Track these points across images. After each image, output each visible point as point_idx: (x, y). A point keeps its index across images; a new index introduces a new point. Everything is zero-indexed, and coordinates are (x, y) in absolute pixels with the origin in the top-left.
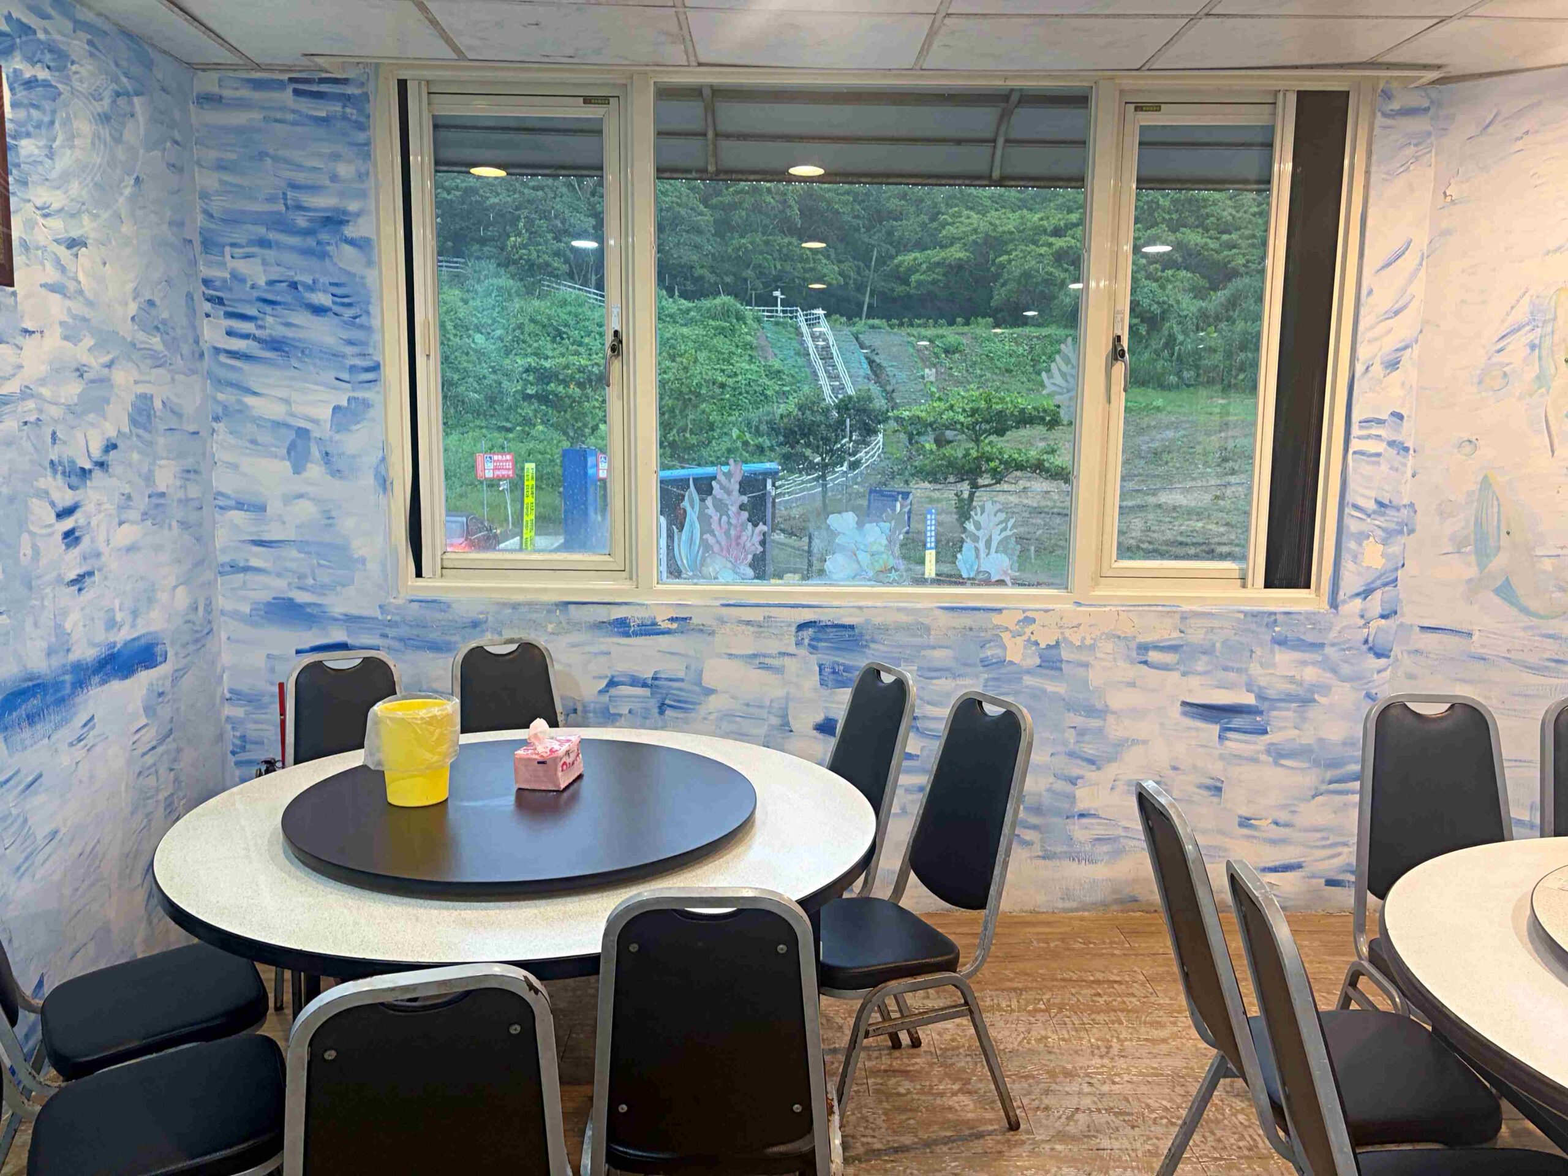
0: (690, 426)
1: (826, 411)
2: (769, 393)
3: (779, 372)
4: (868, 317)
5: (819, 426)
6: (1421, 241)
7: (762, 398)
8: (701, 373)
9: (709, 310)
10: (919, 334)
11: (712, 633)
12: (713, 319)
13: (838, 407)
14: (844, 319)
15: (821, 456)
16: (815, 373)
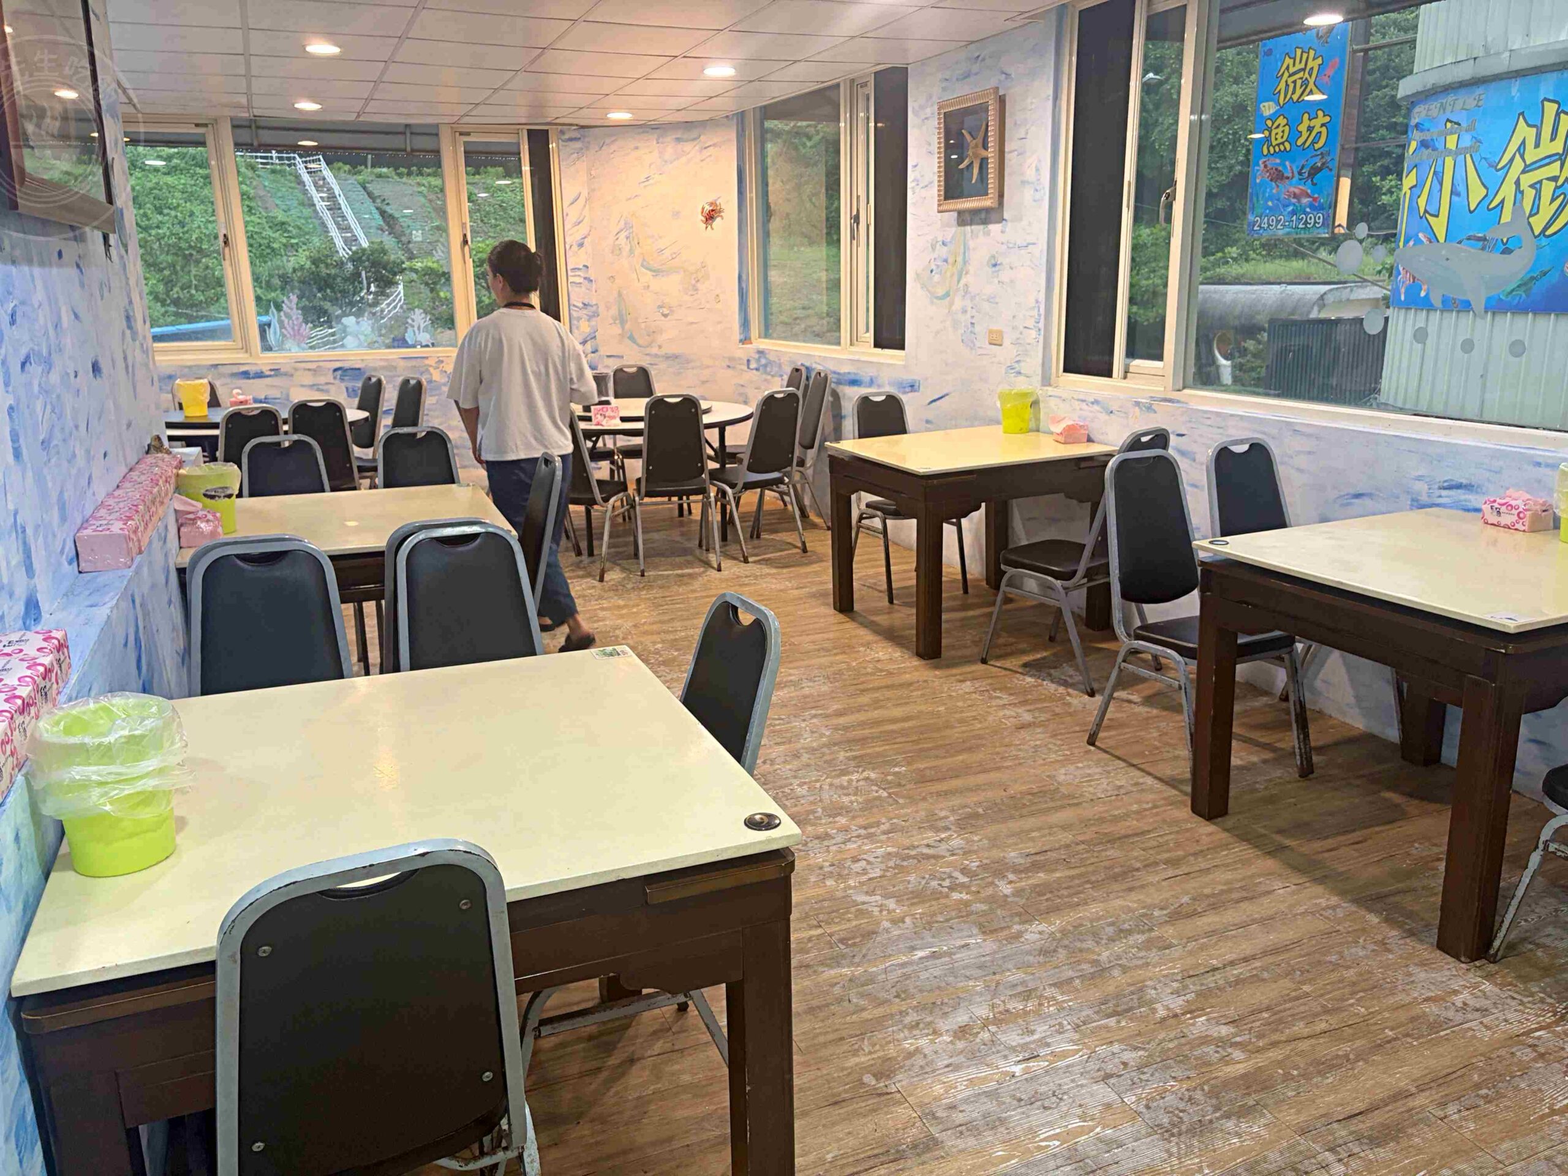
0: (194, 282)
1: (341, 264)
2: (275, 246)
3: (283, 223)
4: (373, 166)
5: (334, 279)
6: (585, 194)
7: (269, 251)
8: (199, 227)
9: (194, 158)
10: (429, 183)
11: (292, 375)
12: (201, 167)
13: (352, 259)
14: (347, 167)
15: (341, 308)
16: (323, 225)
